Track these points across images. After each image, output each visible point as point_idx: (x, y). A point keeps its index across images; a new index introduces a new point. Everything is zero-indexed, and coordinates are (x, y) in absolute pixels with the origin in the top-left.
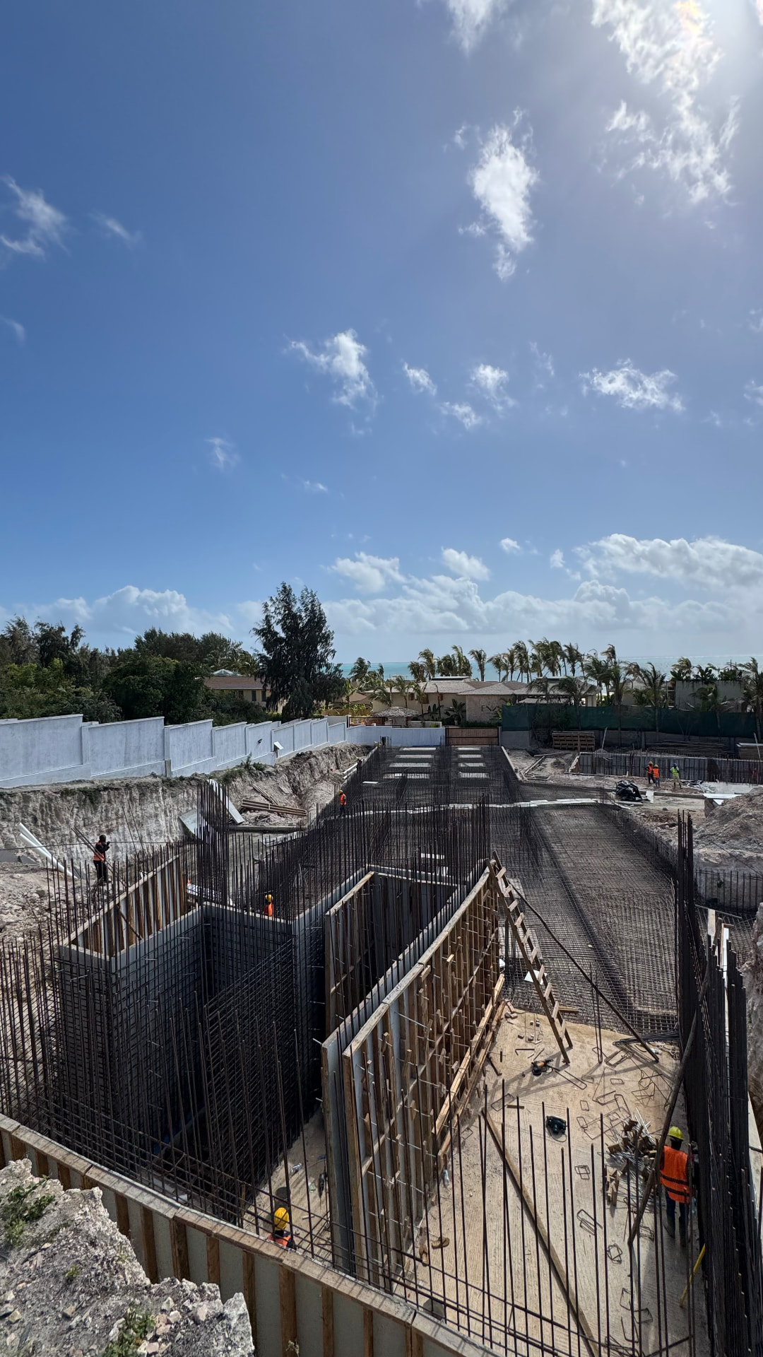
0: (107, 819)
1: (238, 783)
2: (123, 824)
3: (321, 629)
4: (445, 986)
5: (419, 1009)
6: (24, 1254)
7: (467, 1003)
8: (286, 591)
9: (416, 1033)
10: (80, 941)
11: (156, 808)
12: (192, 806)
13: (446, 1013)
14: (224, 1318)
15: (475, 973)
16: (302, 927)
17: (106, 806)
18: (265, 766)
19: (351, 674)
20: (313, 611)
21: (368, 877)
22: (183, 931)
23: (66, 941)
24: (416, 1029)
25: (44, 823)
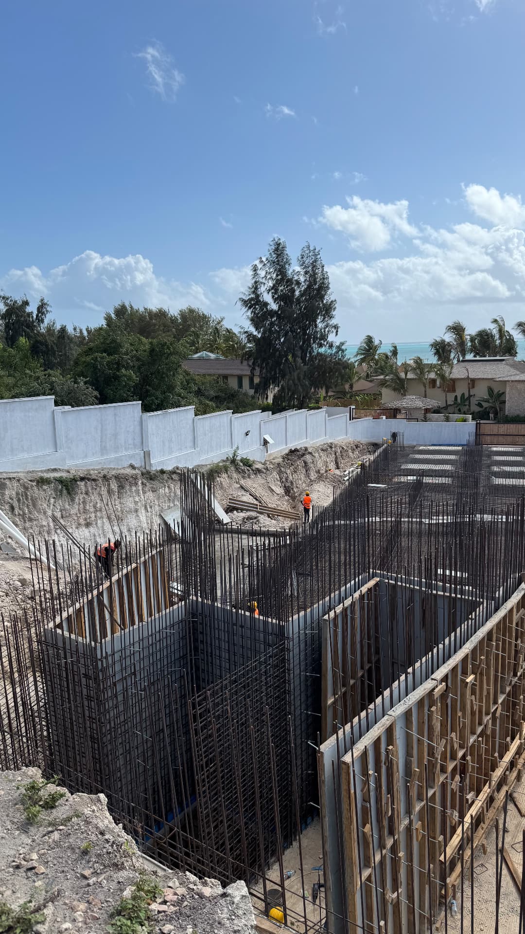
0: (85, 511)
1: (223, 479)
2: (102, 518)
3: (322, 298)
4: (463, 709)
5: (431, 728)
6: (43, 831)
7: (489, 732)
8: (279, 250)
9: (426, 754)
10: (65, 625)
11: (136, 503)
12: (173, 502)
13: (462, 738)
14: (227, 896)
15: (500, 701)
16: (296, 630)
17: (84, 498)
18: (254, 462)
19: (356, 356)
20: (314, 275)
21: (371, 583)
22: (168, 624)
23: (51, 625)
24: (426, 749)
25: (21, 513)
